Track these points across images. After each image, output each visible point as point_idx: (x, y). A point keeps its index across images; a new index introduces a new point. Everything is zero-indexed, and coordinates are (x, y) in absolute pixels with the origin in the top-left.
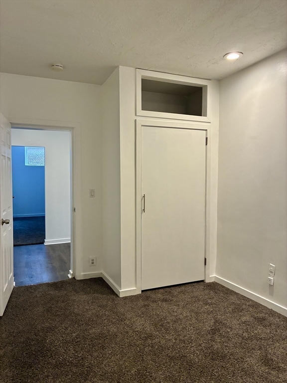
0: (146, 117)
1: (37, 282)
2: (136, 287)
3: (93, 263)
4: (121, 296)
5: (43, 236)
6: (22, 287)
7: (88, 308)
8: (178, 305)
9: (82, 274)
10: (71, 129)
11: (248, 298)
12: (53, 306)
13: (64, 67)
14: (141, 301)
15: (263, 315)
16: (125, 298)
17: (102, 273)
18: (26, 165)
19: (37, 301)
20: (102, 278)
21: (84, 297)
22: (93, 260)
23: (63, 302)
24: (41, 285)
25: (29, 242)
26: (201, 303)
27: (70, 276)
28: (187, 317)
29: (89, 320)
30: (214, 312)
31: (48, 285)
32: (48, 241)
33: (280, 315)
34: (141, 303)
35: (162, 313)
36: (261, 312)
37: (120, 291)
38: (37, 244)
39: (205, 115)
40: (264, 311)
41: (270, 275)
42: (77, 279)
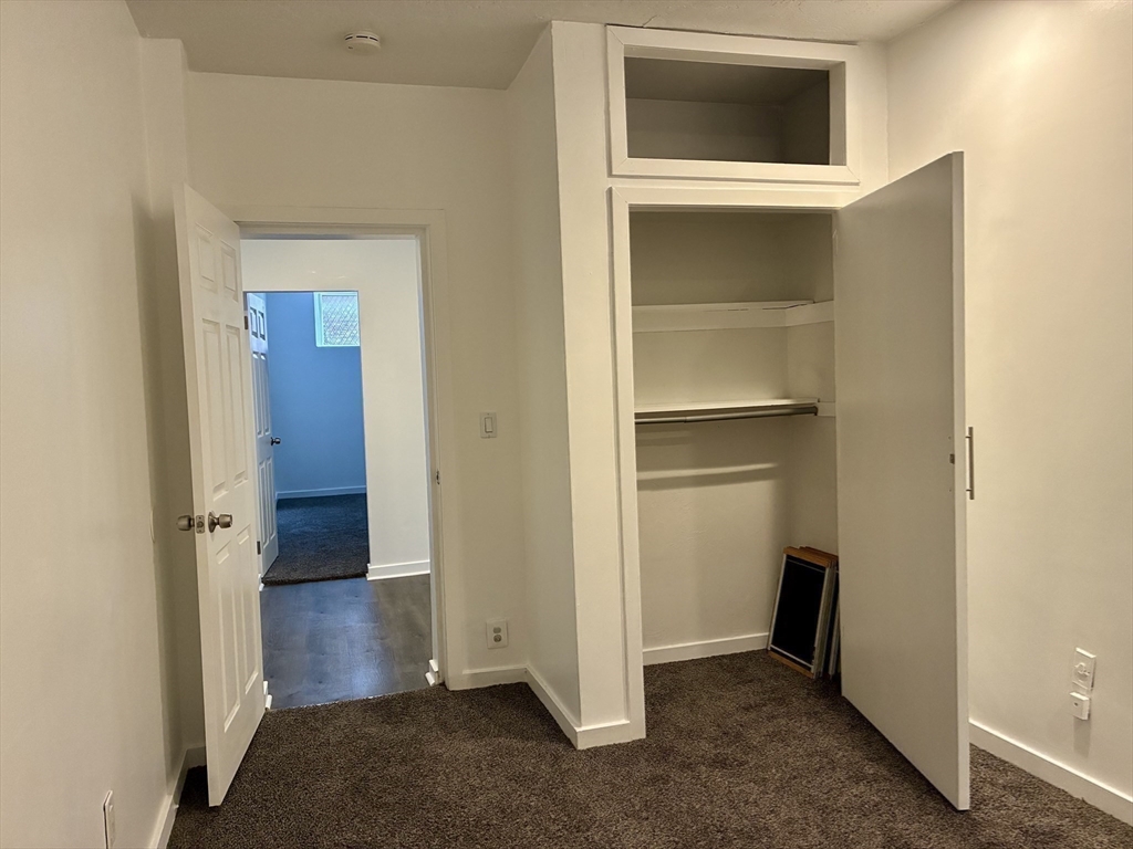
0: (641, 177)
1: (336, 696)
2: (628, 717)
3: (498, 639)
4: (582, 745)
5: (364, 555)
6: (289, 711)
7: (476, 783)
8: (764, 779)
9: (467, 672)
10: (419, 230)
11: (1001, 761)
12: (372, 775)
13: (382, 41)
14: (643, 763)
15: (1054, 821)
16: (595, 752)
17: (527, 672)
18: (318, 345)
19: (328, 759)
20: (526, 684)
21: (469, 748)
22: (497, 630)
23: (404, 761)
24: (344, 706)
25: (325, 571)
26: (841, 774)
27: (431, 679)
28: (790, 821)
29: (477, 822)
30: (884, 807)
31: (366, 706)
32: (378, 570)
33: (1114, 820)
34: (643, 769)
35: (708, 808)
36: (1046, 811)
37: (578, 730)
38: (345, 578)
39: (842, 162)
40: (1056, 806)
41: (1076, 688)
42: (451, 689)
